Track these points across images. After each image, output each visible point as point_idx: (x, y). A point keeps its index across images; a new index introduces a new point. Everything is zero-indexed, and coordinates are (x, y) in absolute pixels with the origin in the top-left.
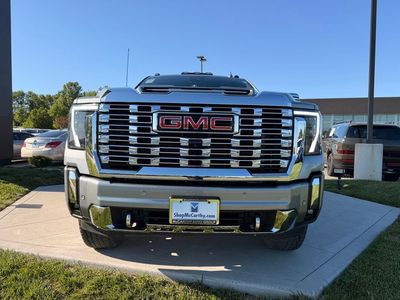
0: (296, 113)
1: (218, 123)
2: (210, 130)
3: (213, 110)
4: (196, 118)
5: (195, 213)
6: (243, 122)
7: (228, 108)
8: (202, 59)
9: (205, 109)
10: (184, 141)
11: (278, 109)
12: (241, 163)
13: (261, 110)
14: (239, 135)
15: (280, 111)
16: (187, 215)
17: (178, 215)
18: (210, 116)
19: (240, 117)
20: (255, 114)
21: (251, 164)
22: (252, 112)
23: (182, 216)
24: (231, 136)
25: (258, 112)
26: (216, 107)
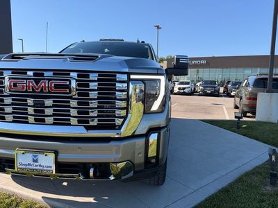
0: (132, 77)
1: (56, 86)
2: (49, 92)
3: (54, 74)
4: (37, 81)
5: (36, 164)
6: (79, 85)
7: (67, 72)
8: (158, 27)
9: (46, 74)
10: (30, 101)
11: (114, 74)
12: (79, 121)
13: (97, 75)
14: (76, 97)
15: (115, 76)
16: (29, 164)
17: (22, 164)
18: (49, 80)
19: (77, 81)
20: (91, 78)
21: (88, 122)
22: (88, 76)
23: (26, 165)
24: (71, 98)
25: (93, 77)
26: (57, 72)
